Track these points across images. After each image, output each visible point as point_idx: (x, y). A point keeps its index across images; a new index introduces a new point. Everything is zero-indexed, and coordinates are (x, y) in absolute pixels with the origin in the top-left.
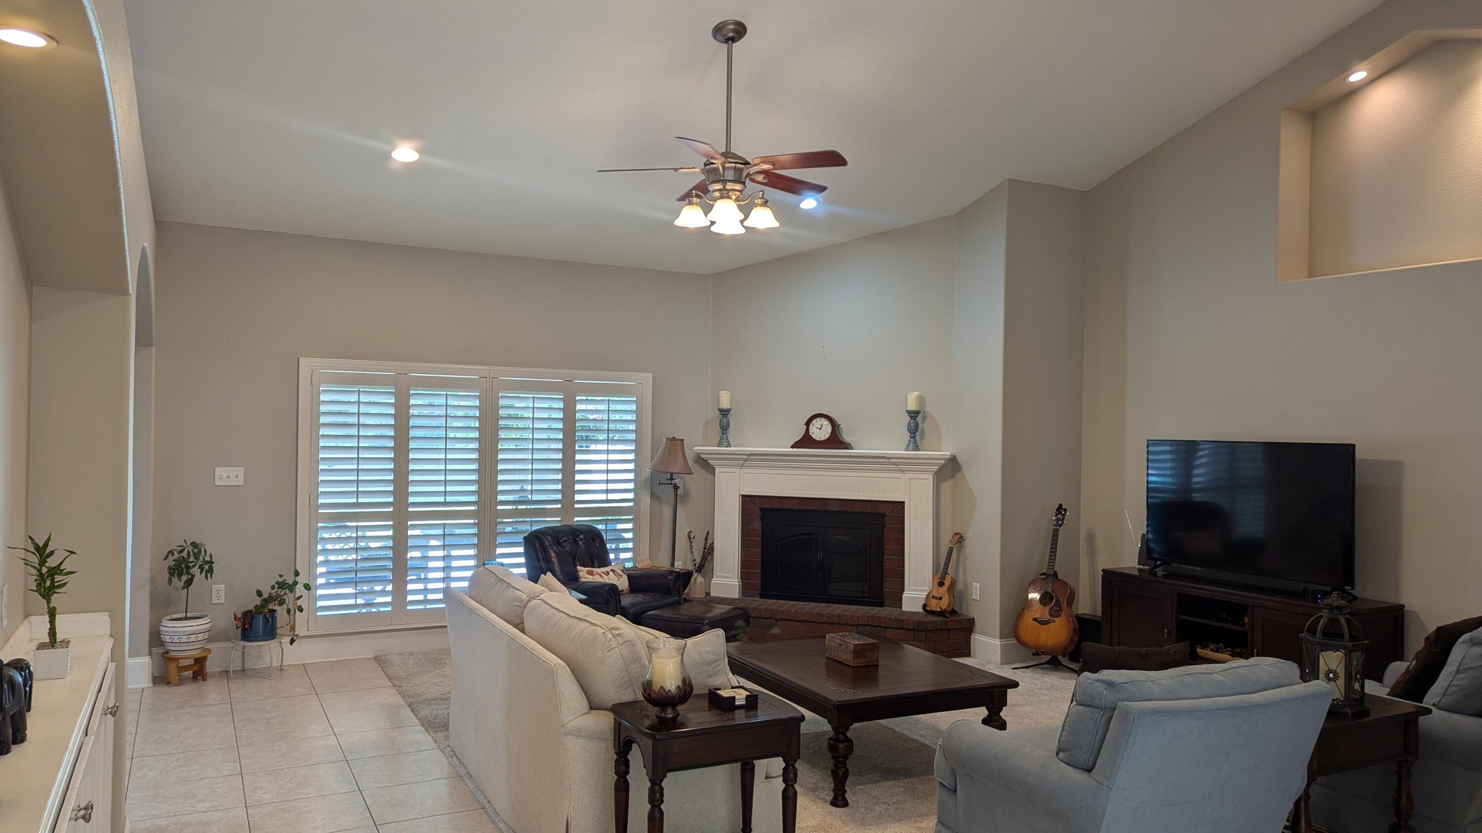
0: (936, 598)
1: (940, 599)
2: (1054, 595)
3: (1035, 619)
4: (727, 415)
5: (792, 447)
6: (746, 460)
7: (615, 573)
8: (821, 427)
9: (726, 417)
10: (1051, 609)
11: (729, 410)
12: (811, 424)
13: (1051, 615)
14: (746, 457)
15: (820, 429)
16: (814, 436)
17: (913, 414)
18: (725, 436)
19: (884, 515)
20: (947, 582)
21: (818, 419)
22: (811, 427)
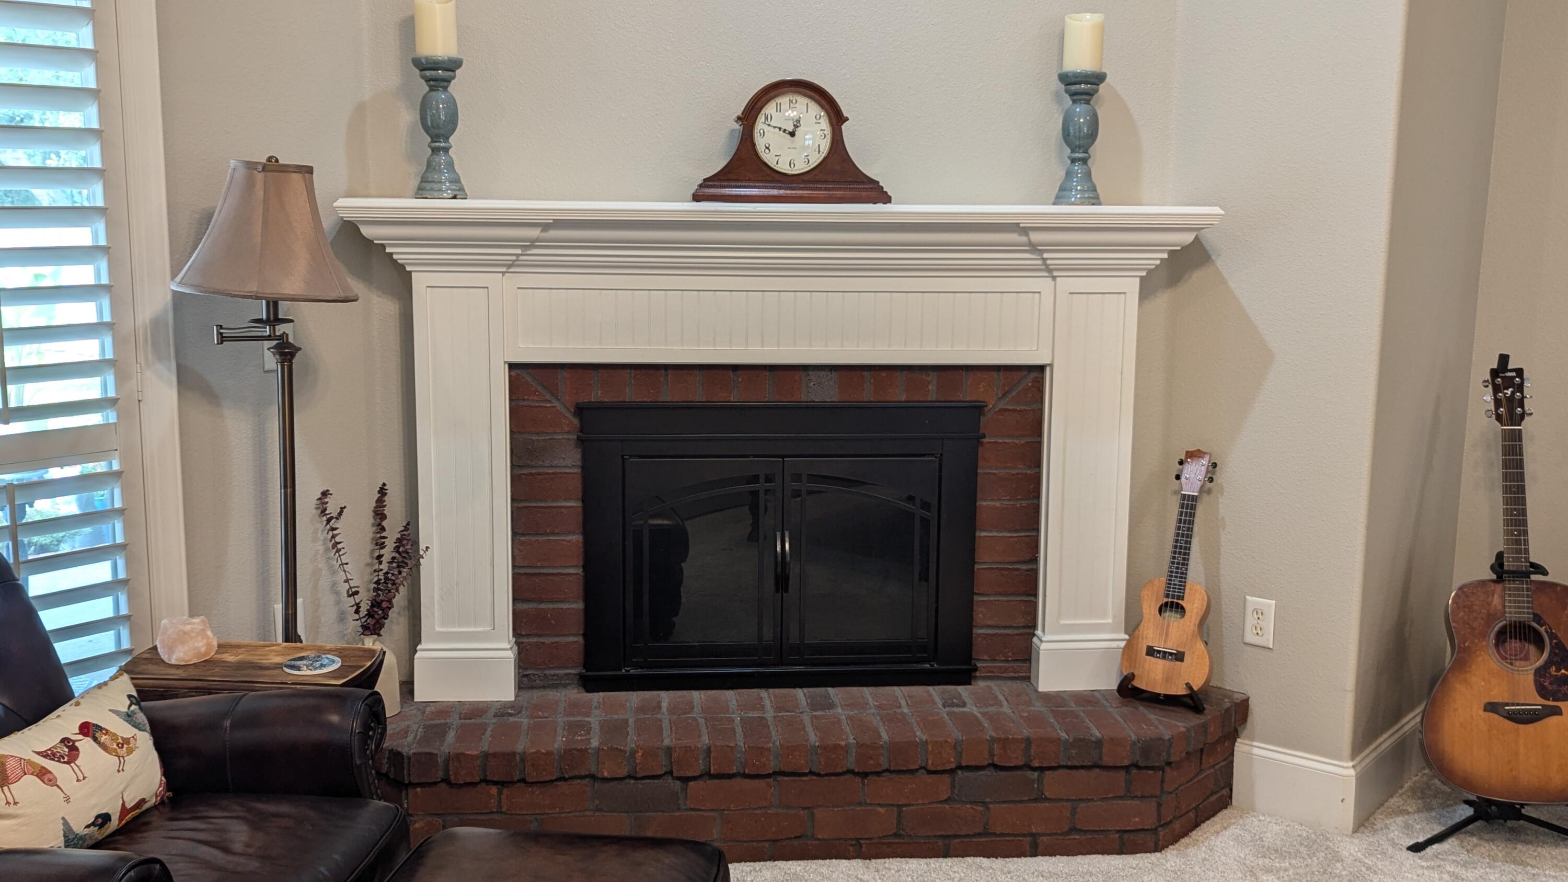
0: (1165, 655)
1: (1179, 657)
2: (1542, 630)
3: (1492, 707)
4: (448, 81)
5: (697, 198)
6: (533, 243)
7: (103, 738)
8: (796, 126)
9: (445, 88)
10: (1540, 673)
11: (453, 65)
12: (761, 118)
13: (1542, 692)
14: (535, 233)
15: (792, 134)
16: (768, 158)
17: (1086, 83)
18: (443, 158)
19: (978, 409)
20: (1194, 603)
21: (784, 100)
22: (760, 125)
